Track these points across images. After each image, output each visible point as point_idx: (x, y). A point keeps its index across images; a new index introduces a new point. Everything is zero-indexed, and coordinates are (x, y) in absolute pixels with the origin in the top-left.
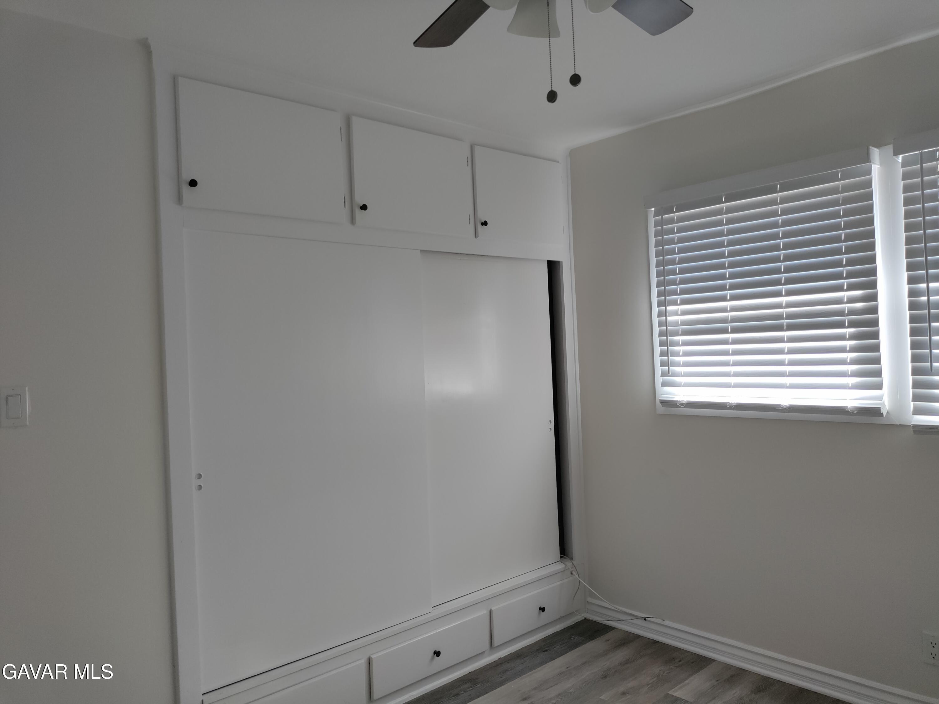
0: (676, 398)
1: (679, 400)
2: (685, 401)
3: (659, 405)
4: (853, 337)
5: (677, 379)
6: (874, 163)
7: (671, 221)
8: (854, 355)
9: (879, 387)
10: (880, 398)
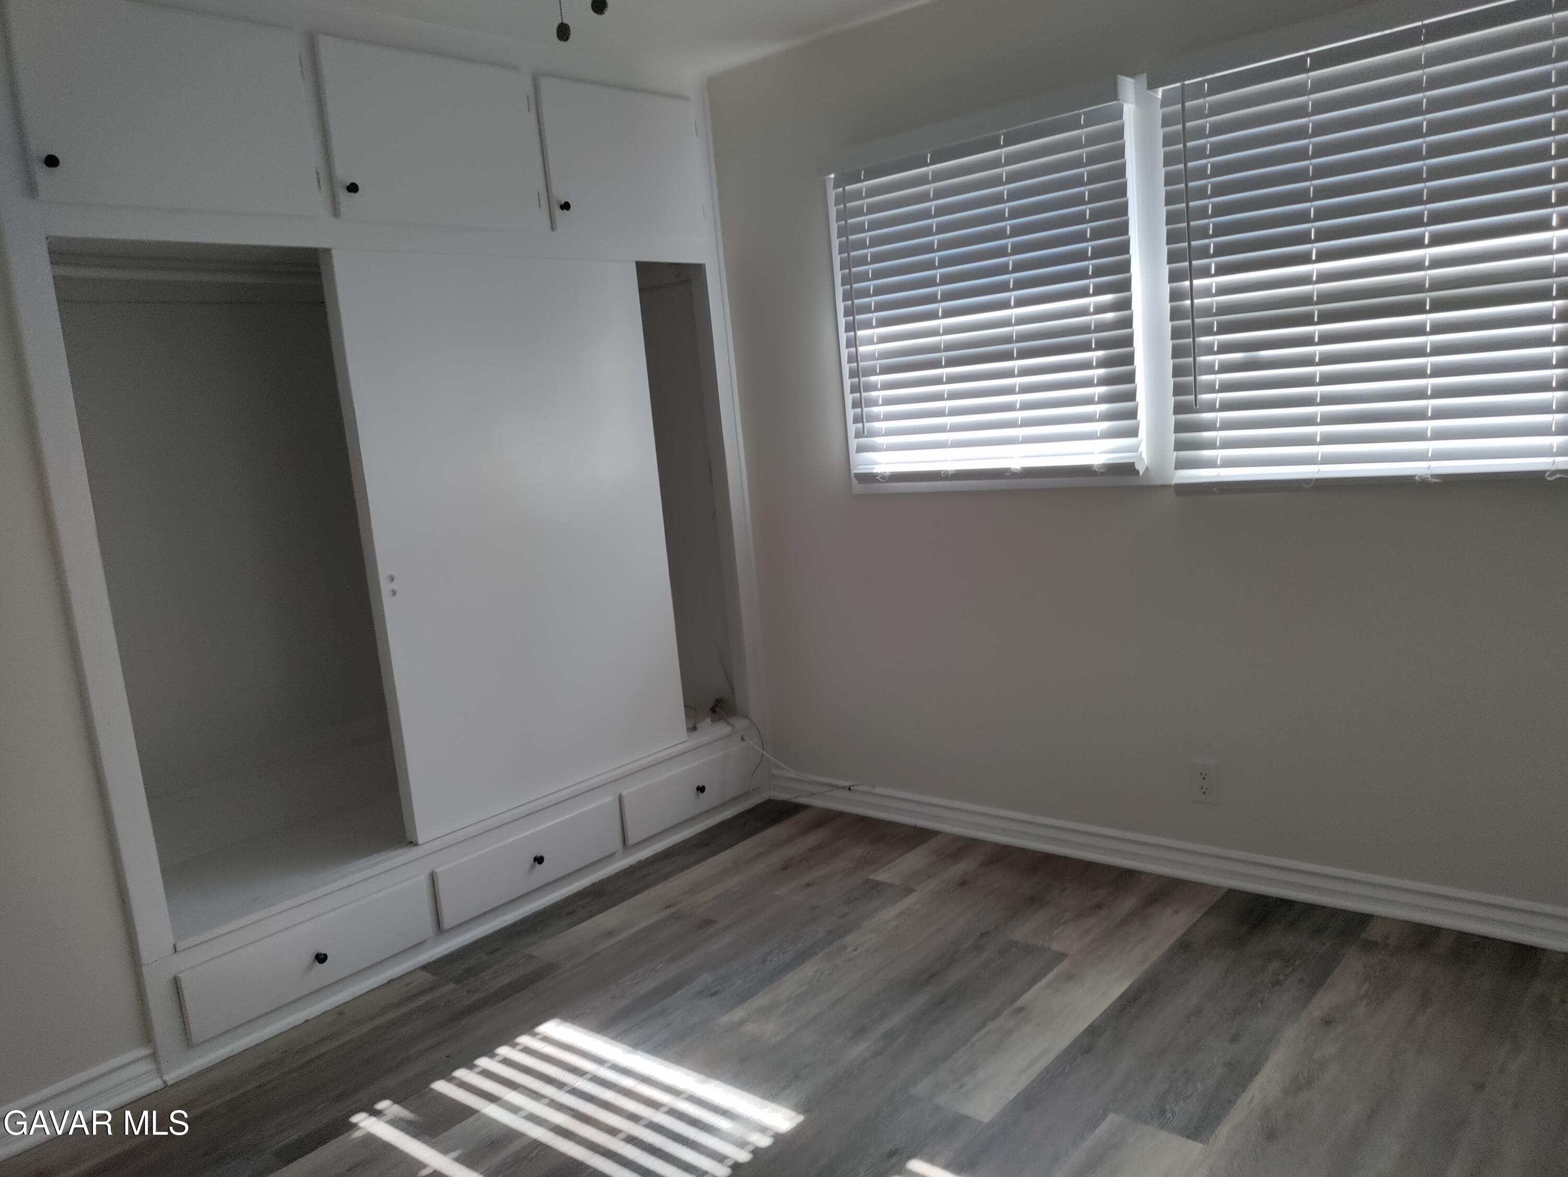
0: (878, 469)
1: (879, 472)
2: (888, 472)
3: (854, 481)
4: (1102, 364)
5: (878, 440)
6: (1126, 101)
7: (857, 195)
8: (1103, 389)
9: (1133, 433)
10: (1135, 449)
